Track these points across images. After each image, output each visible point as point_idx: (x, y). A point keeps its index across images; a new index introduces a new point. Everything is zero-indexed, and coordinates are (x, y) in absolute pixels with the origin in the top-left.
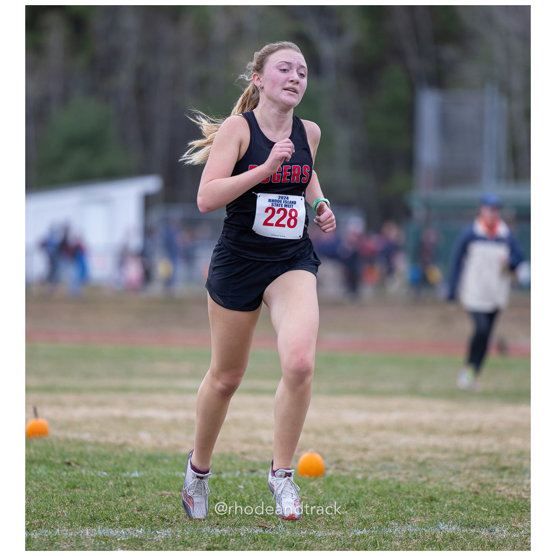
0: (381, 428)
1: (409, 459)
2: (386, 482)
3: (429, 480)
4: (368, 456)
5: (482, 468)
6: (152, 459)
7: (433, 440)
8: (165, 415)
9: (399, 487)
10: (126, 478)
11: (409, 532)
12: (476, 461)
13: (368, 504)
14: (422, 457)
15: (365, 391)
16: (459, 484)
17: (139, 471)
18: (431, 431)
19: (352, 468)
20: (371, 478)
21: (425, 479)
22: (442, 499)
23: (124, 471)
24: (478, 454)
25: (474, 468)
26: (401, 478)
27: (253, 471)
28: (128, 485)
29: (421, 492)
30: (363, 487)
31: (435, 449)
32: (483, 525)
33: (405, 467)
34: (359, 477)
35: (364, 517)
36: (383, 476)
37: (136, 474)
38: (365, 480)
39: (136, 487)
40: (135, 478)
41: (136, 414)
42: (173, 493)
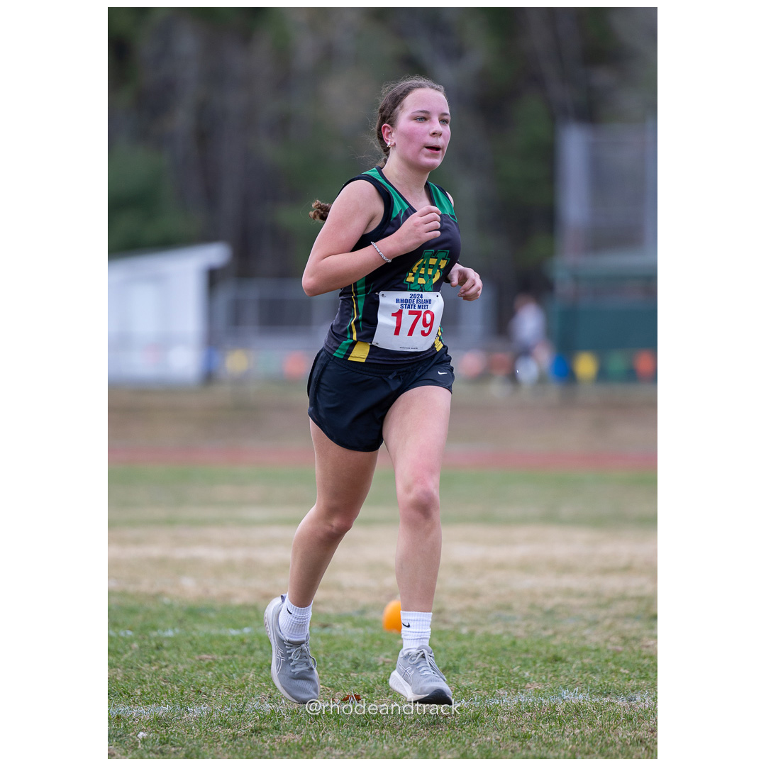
0: (500, 566)
1: (532, 606)
2: (499, 637)
3: (555, 634)
4: (478, 604)
5: (628, 616)
6: (195, 612)
7: (567, 581)
8: (218, 555)
9: (514, 643)
10: (155, 639)
11: (521, 703)
12: (620, 607)
13: (471, 666)
14: (549, 604)
15: (486, 519)
16: (594, 638)
17: (173, 628)
18: (567, 569)
19: (456, 620)
20: (480, 632)
21: (550, 632)
22: (569, 659)
23: (155, 628)
24: (623, 597)
25: (617, 617)
26: (520, 632)
27: (325, 626)
28: (158, 648)
29: (543, 649)
30: (466, 644)
31: (569, 592)
32: (620, 692)
33: (527, 617)
34: (464, 631)
35: (464, 684)
36: (496, 630)
37: (170, 633)
38: (471, 634)
39: (168, 649)
40: (168, 638)
41: (181, 553)
42: (215, 656)
